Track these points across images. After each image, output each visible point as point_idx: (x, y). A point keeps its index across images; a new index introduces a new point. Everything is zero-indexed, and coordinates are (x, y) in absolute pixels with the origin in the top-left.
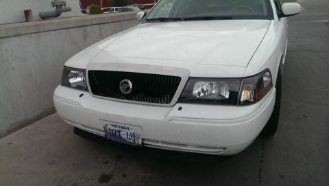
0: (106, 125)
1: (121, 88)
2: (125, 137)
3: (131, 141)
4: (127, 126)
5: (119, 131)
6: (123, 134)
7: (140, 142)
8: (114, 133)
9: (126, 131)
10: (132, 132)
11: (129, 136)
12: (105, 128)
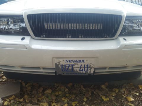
0: (59, 62)
2: (78, 69)
3: (84, 72)
4: (82, 60)
5: (73, 65)
6: (77, 68)
7: (92, 71)
8: (66, 68)
9: (80, 64)
10: (86, 63)
11: (83, 68)
12: (56, 65)
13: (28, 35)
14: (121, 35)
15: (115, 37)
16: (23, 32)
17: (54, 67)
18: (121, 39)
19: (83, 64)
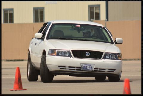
0: (83, 65)
1: (86, 55)
5: (87, 67)
6: (88, 68)
7: (93, 69)
10: (91, 66)
11: (90, 68)
12: (82, 66)
13: (72, 56)
15: (101, 59)
16: (70, 55)
17: (81, 67)
18: (103, 59)
19: (90, 66)
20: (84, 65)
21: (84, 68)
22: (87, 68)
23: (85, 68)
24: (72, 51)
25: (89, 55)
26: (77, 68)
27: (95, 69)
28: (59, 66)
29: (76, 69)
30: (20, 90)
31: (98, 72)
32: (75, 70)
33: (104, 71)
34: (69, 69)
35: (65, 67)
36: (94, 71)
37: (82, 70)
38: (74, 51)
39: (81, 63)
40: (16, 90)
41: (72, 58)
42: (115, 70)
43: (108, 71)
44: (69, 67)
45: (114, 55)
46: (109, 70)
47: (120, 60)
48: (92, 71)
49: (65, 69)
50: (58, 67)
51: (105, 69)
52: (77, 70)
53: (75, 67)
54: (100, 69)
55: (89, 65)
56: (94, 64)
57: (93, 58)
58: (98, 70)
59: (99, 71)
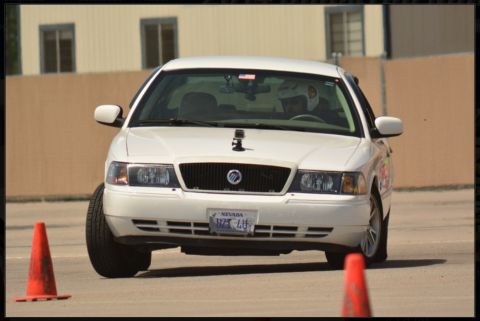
0: (214, 215)
1: (229, 179)
2: (236, 226)
3: (242, 229)
5: (229, 220)
6: (234, 224)
8: (222, 223)
9: (238, 218)
10: (245, 218)
11: (241, 224)
12: (211, 219)
13: (179, 186)
14: (289, 191)
15: (281, 193)
16: (173, 183)
17: (208, 221)
18: (289, 196)
19: (241, 219)
20: (219, 216)
21: (220, 225)
22: (229, 227)
23: (224, 225)
24: (183, 167)
25: (238, 181)
26: (196, 225)
27: (257, 227)
28: (136, 222)
29: (192, 228)
30: (49, 299)
31: (271, 239)
32: (189, 232)
33: (293, 235)
34: (171, 231)
35: (155, 222)
36: (257, 235)
37: (215, 234)
38: (186, 169)
39: (209, 209)
40: (35, 300)
41: (178, 190)
42: (330, 230)
43: (307, 236)
44: (170, 223)
45: (330, 179)
46: (310, 229)
47: (352, 193)
48: (249, 235)
49: (158, 230)
50: (131, 223)
51: (295, 229)
52: (197, 232)
53: (188, 224)
54: (276, 228)
55: (237, 213)
56: (256, 211)
57: (252, 190)
58: (272, 231)
59: (275, 235)
